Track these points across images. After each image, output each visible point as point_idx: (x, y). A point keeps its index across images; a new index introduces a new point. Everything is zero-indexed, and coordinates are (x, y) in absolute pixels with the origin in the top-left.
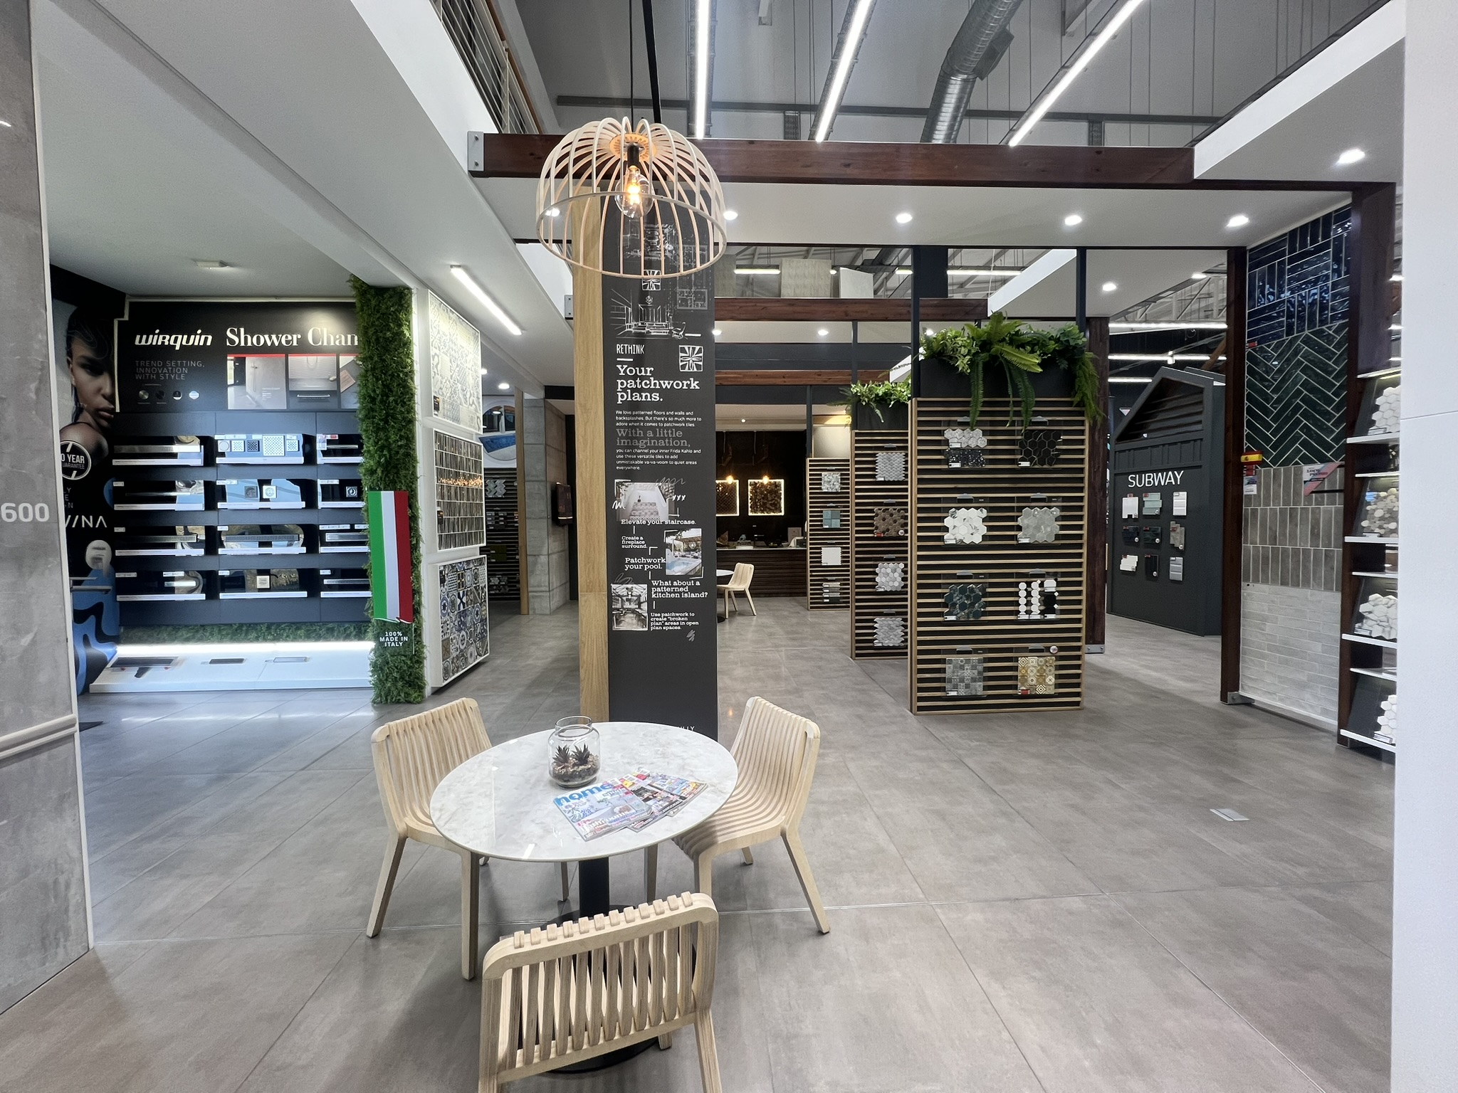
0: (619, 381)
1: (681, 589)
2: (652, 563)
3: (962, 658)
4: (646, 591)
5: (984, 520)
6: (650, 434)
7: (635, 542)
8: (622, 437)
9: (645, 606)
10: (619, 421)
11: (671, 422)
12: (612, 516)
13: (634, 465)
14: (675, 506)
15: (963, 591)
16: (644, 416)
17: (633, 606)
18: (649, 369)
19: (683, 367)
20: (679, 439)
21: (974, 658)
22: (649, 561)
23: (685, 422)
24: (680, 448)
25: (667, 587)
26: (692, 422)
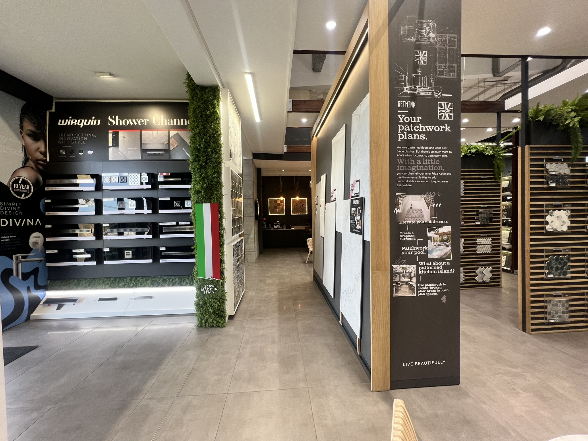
0: (399, 126)
1: (438, 268)
2: (419, 250)
3: (556, 299)
4: (415, 269)
5: (569, 217)
6: (419, 162)
7: (408, 236)
8: (401, 165)
9: (414, 280)
10: (399, 153)
11: (432, 154)
12: (394, 218)
13: (408, 183)
14: (435, 211)
15: (557, 259)
16: (415, 150)
17: (407, 280)
18: (418, 118)
19: (441, 116)
20: (438, 165)
21: (563, 299)
22: (417, 248)
23: (442, 154)
24: (438, 171)
25: (428, 266)
26: (445, 154)
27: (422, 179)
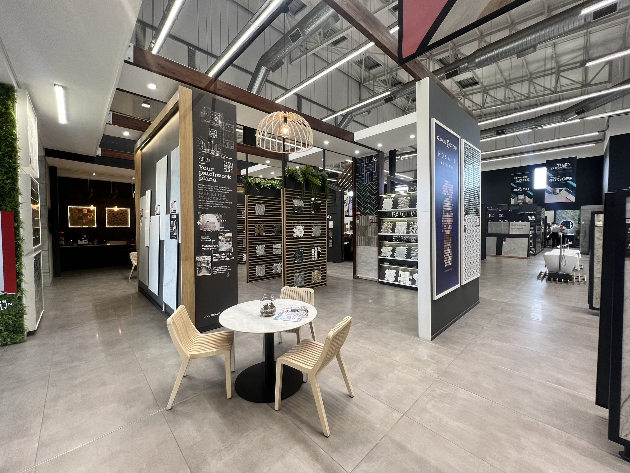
0: (200, 172)
1: (225, 257)
3: (298, 274)
4: (211, 258)
5: (304, 229)
6: (212, 195)
7: (206, 239)
8: (201, 195)
9: (210, 265)
10: (200, 188)
11: (221, 191)
12: (197, 228)
13: (206, 207)
14: (222, 224)
15: (298, 252)
16: (210, 187)
17: (205, 265)
18: (212, 169)
19: (225, 170)
20: (224, 198)
21: (302, 273)
22: (212, 246)
23: (226, 191)
24: (224, 201)
25: (219, 256)
26: (228, 192)
27: (214, 205)
